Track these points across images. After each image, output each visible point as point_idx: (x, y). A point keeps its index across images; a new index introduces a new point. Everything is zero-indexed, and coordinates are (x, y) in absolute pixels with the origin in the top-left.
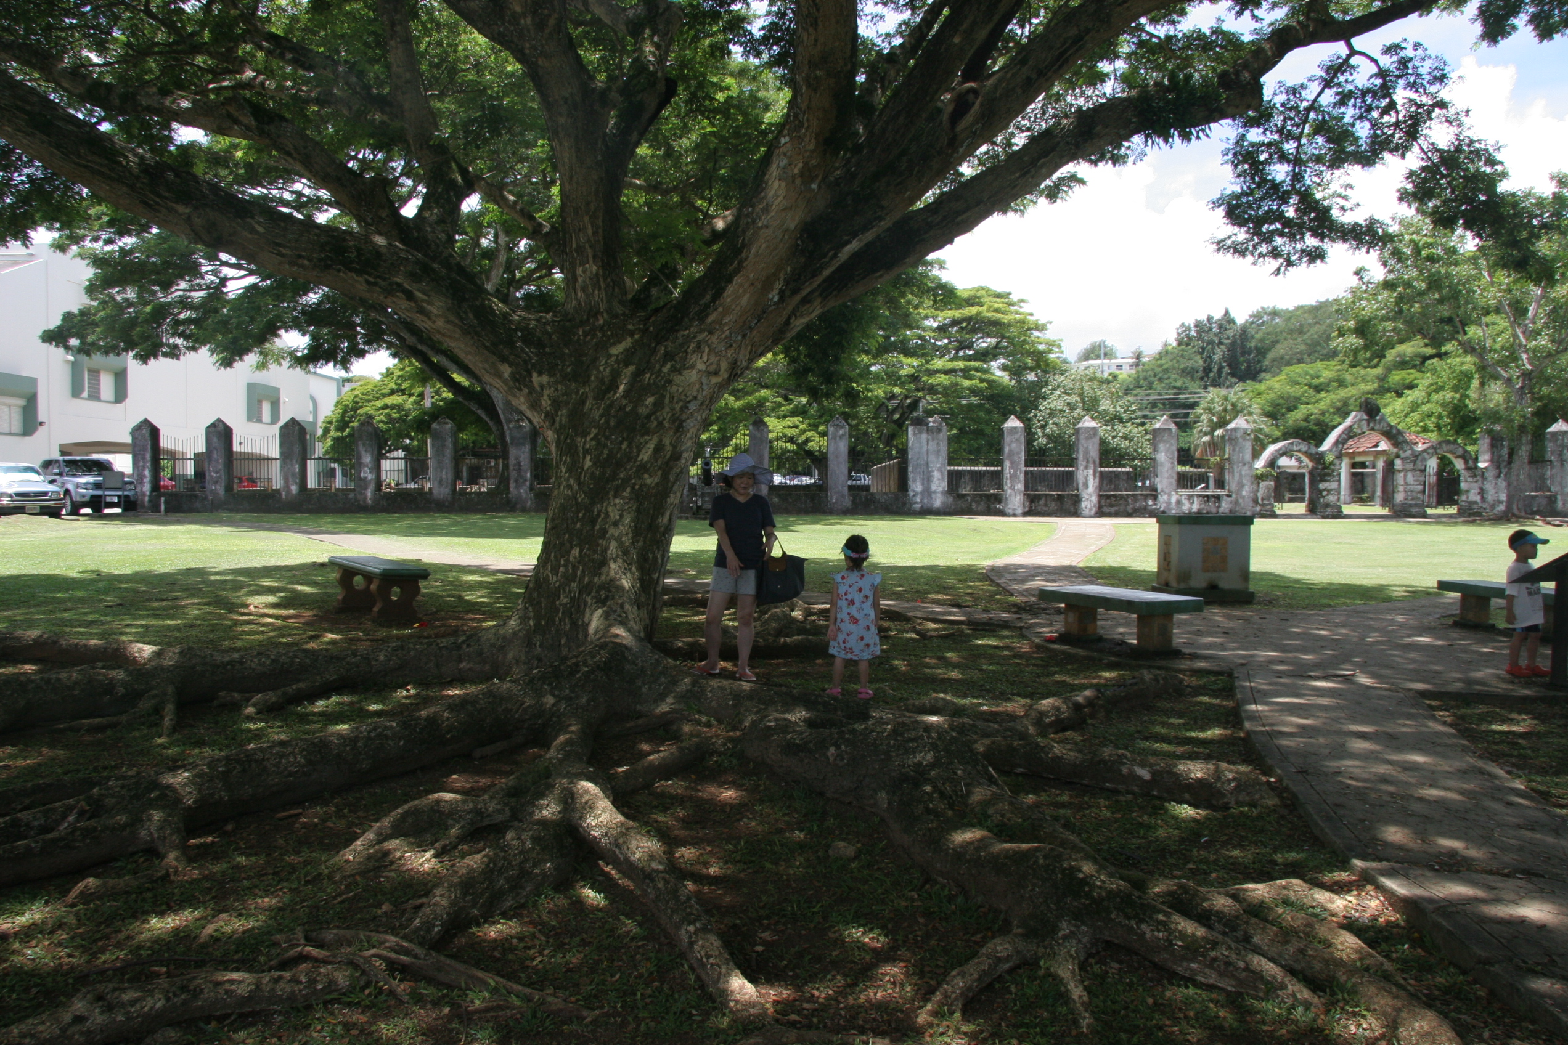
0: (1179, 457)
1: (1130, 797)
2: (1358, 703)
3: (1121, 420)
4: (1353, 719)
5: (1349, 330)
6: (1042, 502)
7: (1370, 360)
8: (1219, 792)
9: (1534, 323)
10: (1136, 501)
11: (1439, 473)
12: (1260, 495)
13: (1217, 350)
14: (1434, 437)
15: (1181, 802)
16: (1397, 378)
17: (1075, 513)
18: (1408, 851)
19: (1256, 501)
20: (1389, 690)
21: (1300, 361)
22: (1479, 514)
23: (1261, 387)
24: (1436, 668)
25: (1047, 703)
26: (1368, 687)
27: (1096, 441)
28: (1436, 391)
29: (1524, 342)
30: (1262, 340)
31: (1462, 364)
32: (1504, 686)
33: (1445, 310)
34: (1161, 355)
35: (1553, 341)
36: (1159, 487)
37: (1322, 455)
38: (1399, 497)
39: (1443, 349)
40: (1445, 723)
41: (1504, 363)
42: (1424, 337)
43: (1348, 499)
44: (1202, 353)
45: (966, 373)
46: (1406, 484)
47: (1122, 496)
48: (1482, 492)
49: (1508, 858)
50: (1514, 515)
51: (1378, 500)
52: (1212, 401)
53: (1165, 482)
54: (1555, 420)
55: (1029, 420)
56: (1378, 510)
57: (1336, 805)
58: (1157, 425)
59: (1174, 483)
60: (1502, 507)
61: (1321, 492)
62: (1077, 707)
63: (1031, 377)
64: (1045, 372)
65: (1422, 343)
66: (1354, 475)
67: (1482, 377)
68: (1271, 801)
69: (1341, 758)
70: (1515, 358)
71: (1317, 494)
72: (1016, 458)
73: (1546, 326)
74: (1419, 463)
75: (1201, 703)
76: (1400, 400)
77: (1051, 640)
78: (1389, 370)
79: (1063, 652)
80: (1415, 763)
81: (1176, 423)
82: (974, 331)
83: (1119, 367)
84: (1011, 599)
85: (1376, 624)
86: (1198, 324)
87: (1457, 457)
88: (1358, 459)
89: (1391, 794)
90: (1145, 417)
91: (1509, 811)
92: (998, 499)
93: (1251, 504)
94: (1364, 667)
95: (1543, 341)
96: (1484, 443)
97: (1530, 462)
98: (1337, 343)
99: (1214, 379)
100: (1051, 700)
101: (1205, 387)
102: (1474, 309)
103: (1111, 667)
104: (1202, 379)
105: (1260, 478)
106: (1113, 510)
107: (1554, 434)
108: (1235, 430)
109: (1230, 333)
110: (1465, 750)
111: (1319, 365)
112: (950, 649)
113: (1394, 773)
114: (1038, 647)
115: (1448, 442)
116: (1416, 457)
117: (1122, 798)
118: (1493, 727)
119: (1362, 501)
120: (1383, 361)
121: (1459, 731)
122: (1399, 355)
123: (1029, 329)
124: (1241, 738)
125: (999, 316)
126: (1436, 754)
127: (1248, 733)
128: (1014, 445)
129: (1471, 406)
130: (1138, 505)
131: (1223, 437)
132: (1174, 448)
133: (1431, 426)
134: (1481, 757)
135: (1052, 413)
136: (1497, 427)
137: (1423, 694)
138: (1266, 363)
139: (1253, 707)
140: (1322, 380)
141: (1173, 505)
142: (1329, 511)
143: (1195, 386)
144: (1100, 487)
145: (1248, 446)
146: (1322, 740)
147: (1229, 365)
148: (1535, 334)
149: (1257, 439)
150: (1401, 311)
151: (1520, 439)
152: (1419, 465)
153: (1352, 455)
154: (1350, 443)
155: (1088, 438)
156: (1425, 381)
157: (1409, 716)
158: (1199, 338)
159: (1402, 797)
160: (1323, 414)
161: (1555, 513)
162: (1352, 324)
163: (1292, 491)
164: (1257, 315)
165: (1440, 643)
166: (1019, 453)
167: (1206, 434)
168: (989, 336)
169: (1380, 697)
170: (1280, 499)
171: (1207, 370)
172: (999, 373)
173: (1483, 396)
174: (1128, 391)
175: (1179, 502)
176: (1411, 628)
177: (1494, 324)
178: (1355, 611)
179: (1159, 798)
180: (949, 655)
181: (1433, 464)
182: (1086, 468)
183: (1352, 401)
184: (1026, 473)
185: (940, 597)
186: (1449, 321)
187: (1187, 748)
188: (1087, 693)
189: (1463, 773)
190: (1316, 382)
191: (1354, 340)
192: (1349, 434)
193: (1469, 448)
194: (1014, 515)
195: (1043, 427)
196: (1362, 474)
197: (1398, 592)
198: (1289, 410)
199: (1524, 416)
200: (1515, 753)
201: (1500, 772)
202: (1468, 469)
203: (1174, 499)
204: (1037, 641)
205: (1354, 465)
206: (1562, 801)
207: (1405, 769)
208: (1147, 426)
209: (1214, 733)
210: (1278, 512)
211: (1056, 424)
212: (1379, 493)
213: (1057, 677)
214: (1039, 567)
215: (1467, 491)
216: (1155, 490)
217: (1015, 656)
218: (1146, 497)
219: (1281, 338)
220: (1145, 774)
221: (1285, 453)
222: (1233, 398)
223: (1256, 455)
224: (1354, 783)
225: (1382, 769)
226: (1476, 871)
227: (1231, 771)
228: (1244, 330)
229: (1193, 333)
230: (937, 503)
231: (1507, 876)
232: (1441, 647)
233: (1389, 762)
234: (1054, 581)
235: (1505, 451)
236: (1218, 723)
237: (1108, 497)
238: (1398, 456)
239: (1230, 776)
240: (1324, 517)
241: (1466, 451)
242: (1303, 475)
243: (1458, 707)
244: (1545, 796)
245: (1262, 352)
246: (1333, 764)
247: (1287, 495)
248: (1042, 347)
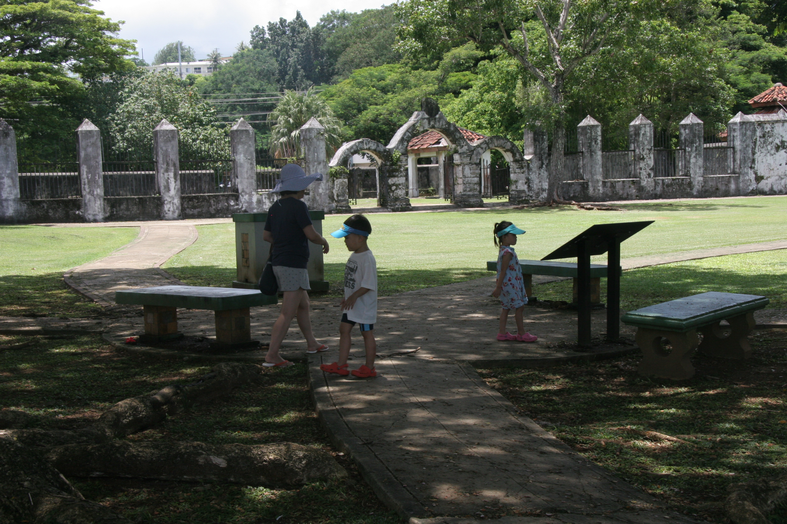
0: (257, 157)
1: (208, 486)
2: (419, 377)
3: (201, 123)
4: (414, 391)
5: (409, 33)
6: (123, 207)
7: (430, 62)
8: (292, 470)
9: (564, 28)
10: (218, 202)
11: (492, 166)
12: (335, 192)
13: (292, 53)
14: (487, 133)
15: (256, 485)
16: (454, 79)
17: (159, 216)
18: (458, 504)
19: (332, 198)
20: (447, 363)
21: (369, 64)
22: (527, 202)
23: (333, 89)
24: (486, 340)
25: (123, 404)
26: (428, 362)
27: (175, 143)
28: (487, 91)
29: (557, 46)
30: (333, 44)
31: (509, 65)
32: (542, 351)
33: (491, 15)
34: (237, 58)
35: (579, 45)
36: (240, 188)
37: (390, 152)
38: (459, 189)
39: (492, 52)
40: (493, 388)
41: (541, 65)
42: (475, 40)
43: (416, 193)
44: (277, 56)
45: (34, 74)
46: (464, 176)
47: (204, 198)
48: (528, 182)
49: (540, 499)
50: (554, 201)
51: (442, 193)
52: (288, 103)
53: (245, 182)
54: (584, 117)
55: (106, 123)
56: (442, 202)
57: (397, 470)
58: (235, 128)
59: (254, 183)
60: (545, 195)
61: (390, 186)
62: (156, 405)
63: (106, 79)
64: (121, 74)
65: (474, 46)
66: (419, 170)
67: (524, 78)
68: (340, 474)
69: (403, 428)
70: (549, 60)
71: (387, 189)
72: (93, 163)
73: (574, 31)
74: (474, 157)
75: (278, 389)
76: (457, 101)
77: (132, 343)
78: (447, 72)
79: (144, 353)
80: (466, 425)
81: (255, 126)
82: (39, 28)
83: (198, 69)
84: (92, 305)
85: (437, 305)
86: (272, 27)
87: (506, 151)
88: (423, 155)
89: (445, 456)
90: (225, 119)
91: (542, 459)
92: (77, 205)
93: (328, 200)
94: (425, 345)
95: (572, 45)
96: (529, 137)
97: (566, 154)
98: (399, 46)
99: (290, 82)
100: (128, 401)
101: (282, 90)
102: (515, 15)
103: (191, 363)
104: (278, 81)
105: (334, 175)
106: (196, 211)
107: (584, 128)
108: (309, 130)
109: (304, 36)
110: (508, 410)
111: (385, 67)
112: (23, 361)
113: (447, 436)
114: (119, 350)
115: (498, 138)
116: (472, 151)
117: (199, 488)
118: (534, 388)
119: (429, 194)
120: (442, 63)
121: (505, 394)
122: (455, 58)
123: (100, 29)
124: (314, 419)
125: (67, 13)
126: (484, 416)
127: (321, 413)
128: (90, 150)
129: (517, 104)
130: (220, 206)
131: (299, 138)
132: (253, 149)
133: (485, 123)
134: (521, 415)
135: (130, 116)
136: (538, 123)
137: (475, 364)
138: (338, 66)
139: (325, 389)
140: (388, 81)
141: (255, 205)
142: (398, 205)
143: (271, 89)
144: (182, 190)
145: (322, 145)
146: (386, 413)
147: (304, 68)
148: (567, 38)
149: (331, 139)
150: (454, 16)
151: (556, 133)
152: (475, 159)
153: (417, 152)
154: (415, 140)
155: (168, 141)
156: (478, 82)
157: (462, 385)
158: (273, 41)
159: (454, 457)
160: (391, 114)
161: (588, 199)
162: (411, 28)
163: (365, 187)
164: (328, 19)
165: (491, 317)
166: (95, 158)
167: (283, 135)
168: (57, 35)
169: (438, 370)
170: (354, 195)
171: (283, 73)
172: (71, 75)
173: (526, 96)
174: (206, 94)
175: (259, 202)
176: (467, 306)
177: (533, 29)
178: (419, 294)
179: (236, 483)
180: (23, 366)
181: (487, 158)
182: (167, 170)
183: (416, 102)
184: (105, 177)
185: (14, 308)
186: (496, 26)
187: (264, 433)
188: (166, 390)
189: (507, 430)
190: (382, 83)
191: (414, 44)
192: (413, 133)
193: (517, 143)
194: (95, 221)
195: (122, 131)
196: (427, 168)
197: (457, 275)
198: (360, 111)
199: (559, 113)
200: (551, 409)
201: (536, 426)
202: (516, 161)
203: (255, 199)
204: (118, 344)
205: (420, 161)
206: (585, 446)
207: (458, 432)
208: (228, 128)
209: (289, 416)
210: (353, 207)
211: (135, 128)
212: (442, 186)
213: (138, 379)
214: (120, 271)
215: (516, 182)
216: (237, 191)
217: (94, 362)
218: (228, 197)
219: (350, 42)
220: (220, 462)
221: (355, 151)
222: (307, 99)
223: (330, 155)
224: (413, 449)
225: (438, 434)
226: (514, 514)
227: (301, 449)
228: (317, 32)
229: (267, 36)
230: (10, 211)
231: (538, 515)
232: (492, 321)
233: (444, 427)
234: (136, 284)
235: (546, 144)
236: (293, 406)
237: (191, 199)
238: (456, 152)
239: (301, 454)
240: (394, 210)
241: (513, 145)
242: (374, 172)
243: (504, 373)
244: (571, 444)
245: (334, 55)
246: (396, 434)
247: (362, 191)
248: (115, 48)
